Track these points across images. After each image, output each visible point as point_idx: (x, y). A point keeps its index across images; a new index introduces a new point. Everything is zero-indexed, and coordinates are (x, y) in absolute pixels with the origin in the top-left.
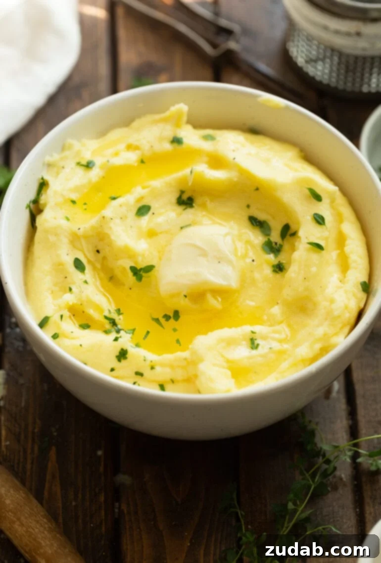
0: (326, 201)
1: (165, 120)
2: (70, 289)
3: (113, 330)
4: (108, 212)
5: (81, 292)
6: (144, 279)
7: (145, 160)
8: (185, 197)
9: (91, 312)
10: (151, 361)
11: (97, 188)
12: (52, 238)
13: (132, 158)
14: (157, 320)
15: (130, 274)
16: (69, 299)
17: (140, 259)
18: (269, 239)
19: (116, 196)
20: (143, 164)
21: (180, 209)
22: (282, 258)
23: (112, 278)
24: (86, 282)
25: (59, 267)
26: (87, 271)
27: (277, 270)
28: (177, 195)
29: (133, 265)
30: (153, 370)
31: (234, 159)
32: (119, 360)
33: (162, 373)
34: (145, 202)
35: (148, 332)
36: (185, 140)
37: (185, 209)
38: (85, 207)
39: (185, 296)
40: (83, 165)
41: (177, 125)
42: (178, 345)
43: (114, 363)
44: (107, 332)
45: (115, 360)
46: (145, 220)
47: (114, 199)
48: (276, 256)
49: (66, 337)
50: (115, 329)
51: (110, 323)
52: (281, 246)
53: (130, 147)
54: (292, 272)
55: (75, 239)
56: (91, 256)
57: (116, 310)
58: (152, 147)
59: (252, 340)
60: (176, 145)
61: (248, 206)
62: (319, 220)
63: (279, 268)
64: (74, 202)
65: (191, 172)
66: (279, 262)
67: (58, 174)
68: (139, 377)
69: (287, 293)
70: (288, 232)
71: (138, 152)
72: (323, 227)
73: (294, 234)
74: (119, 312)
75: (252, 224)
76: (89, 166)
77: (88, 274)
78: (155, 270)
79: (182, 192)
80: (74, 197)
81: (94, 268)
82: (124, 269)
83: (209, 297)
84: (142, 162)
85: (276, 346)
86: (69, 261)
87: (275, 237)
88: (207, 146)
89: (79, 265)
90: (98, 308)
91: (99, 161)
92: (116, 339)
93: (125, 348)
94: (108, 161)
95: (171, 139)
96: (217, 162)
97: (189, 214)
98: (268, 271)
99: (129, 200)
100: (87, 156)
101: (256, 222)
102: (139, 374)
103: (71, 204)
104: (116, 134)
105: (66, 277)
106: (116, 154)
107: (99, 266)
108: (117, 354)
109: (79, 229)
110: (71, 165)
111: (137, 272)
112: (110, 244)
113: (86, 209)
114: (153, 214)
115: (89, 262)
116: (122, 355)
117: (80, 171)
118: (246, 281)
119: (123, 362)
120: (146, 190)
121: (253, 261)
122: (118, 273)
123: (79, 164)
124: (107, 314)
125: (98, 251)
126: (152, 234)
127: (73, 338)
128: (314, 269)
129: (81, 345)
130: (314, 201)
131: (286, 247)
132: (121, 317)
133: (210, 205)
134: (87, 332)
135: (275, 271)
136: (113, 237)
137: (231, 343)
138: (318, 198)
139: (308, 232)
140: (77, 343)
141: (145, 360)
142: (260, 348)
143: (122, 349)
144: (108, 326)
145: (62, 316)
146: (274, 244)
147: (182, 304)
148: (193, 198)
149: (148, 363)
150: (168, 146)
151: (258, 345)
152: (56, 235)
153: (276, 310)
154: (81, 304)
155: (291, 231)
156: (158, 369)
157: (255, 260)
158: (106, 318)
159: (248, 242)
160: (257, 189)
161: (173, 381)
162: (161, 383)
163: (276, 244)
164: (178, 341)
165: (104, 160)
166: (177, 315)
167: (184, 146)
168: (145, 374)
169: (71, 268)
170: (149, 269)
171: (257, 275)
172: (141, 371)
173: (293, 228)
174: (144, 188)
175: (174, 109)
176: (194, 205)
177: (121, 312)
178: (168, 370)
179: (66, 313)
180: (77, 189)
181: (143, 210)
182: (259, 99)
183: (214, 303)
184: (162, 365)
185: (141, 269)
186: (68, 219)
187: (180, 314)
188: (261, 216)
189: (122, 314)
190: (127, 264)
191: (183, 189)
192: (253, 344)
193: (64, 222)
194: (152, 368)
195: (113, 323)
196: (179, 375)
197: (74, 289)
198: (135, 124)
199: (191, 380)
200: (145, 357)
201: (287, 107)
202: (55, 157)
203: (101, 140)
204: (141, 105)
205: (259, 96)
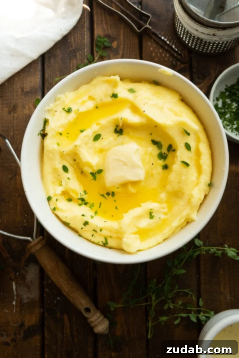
0: (192, 135)
1: (108, 82)
2: (61, 182)
4: (78, 142)
5: (67, 184)
6: (97, 177)
8: (118, 129)
9: (72, 194)
12: (51, 156)
13: (90, 105)
14: (103, 195)
15: (91, 176)
17: (95, 167)
18: (161, 152)
19: (83, 130)
20: (97, 109)
21: (116, 135)
22: (168, 161)
23: (82, 172)
24: (69, 179)
25: (55, 170)
26: (69, 172)
27: (165, 168)
28: (114, 128)
29: (91, 171)
30: (101, 232)
31: (144, 111)
33: (106, 233)
34: (98, 132)
35: (101, 203)
36: (119, 95)
37: (118, 136)
38: (68, 135)
39: (118, 188)
40: (65, 110)
41: (115, 85)
42: (116, 210)
43: (83, 226)
44: (80, 205)
46: (98, 144)
47: (82, 131)
48: (164, 161)
50: (83, 203)
52: (167, 155)
53: (91, 98)
54: (172, 176)
55: (62, 155)
56: (72, 162)
58: (101, 100)
59: (151, 213)
60: (113, 98)
61: (151, 134)
62: (188, 147)
63: (166, 167)
64: (61, 134)
65: (121, 119)
66: (166, 164)
67: (54, 115)
69: (169, 188)
70: (171, 148)
71: (94, 102)
72: (189, 152)
73: (174, 150)
74: (85, 192)
75: (153, 144)
76: (69, 111)
77: (71, 174)
78: (103, 172)
79: (117, 126)
80: (61, 130)
82: (88, 172)
84: (97, 107)
85: (163, 217)
86: (60, 167)
87: (164, 150)
89: (65, 169)
90: (76, 193)
91: (74, 108)
92: (83, 215)
94: (78, 110)
95: (111, 95)
96: (135, 109)
97: (121, 138)
98: (160, 169)
99: (90, 132)
100: (68, 104)
101: (155, 143)
102: (95, 231)
103: (59, 135)
104: (83, 89)
105: (59, 175)
106: (84, 102)
107: (76, 167)
108: (83, 223)
109: (64, 152)
110: (60, 109)
111: (93, 174)
112: (80, 159)
114: (102, 138)
115: (71, 164)
116: (86, 223)
117: (64, 113)
118: (149, 175)
119: (87, 226)
120: (98, 126)
121: (153, 164)
122: (85, 171)
123: (64, 109)
125: (75, 160)
126: (101, 151)
127: (63, 212)
128: (184, 178)
129: (66, 217)
130: (186, 135)
131: (170, 156)
132: (86, 196)
133: (131, 133)
134: (70, 204)
135: (163, 169)
136: (81, 156)
137: (140, 217)
138: (188, 134)
139: (182, 154)
140: (64, 215)
141: (97, 226)
142: (154, 218)
143: (86, 221)
144: (80, 202)
145: (57, 200)
146: (163, 155)
147: (116, 190)
148: (122, 129)
149: (99, 228)
150: (109, 99)
151: (153, 216)
152: (53, 154)
153: (163, 196)
154: (67, 190)
155: (173, 149)
156: (104, 231)
157: (154, 164)
158: (79, 198)
159: (151, 154)
160: (156, 127)
161: (111, 237)
162: (105, 237)
163: (165, 154)
164: (116, 208)
165: (76, 108)
166: (113, 194)
167: (118, 98)
168: (98, 232)
169: (61, 170)
170: (100, 171)
171: (155, 172)
173: (174, 147)
174: (98, 124)
176: (123, 134)
177: (87, 192)
178: (108, 232)
179: (60, 197)
180: (62, 126)
181: (97, 137)
182: (159, 70)
183: (132, 190)
184: (106, 229)
185: (95, 173)
186: (58, 145)
187: (115, 194)
188: (157, 139)
189: (87, 194)
190: (89, 170)
191: (118, 124)
192: (151, 216)
193: (56, 147)
194: (101, 230)
195: (83, 200)
196: (114, 235)
197: (63, 182)
198: (94, 82)
199: (120, 239)
201: (174, 75)
202: (52, 106)
203: (76, 92)
204: (96, 72)
205: (159, 68)
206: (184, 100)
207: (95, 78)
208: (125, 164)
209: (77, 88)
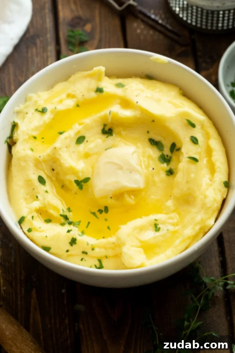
0: (198, 127)
1: (90, 76)
2: (37, 197)
3: (66, 222)
4: (58, 144)
5: (44, 199)
6: (84, 187)
7: (79, 105)
8: (107, 129)
9: (52, 211)
10: (92, 245)
11: (49, 126)
12: (23, 164)
13: (70, 103)
14: (94, 214)
15: (75, 185)
16: (36, 204)
17: (80, 174)
18: (163, 153)
19: (62, 132)
20: (78, 108)
21: (104, 137)
22: (172, 165)
23: (63, 186)
24: (47, 192)
25: (28, 182)
26: (47, 184)
27: (169, 174)
28: (101, 128)
29: (76, 179)
30: (94, 251)
31: (137, 102)
32: (72, 245)
33: (99, 252)
34: (81, 134)
35: (89, 223)
36: (104, 89)
37: (107, 137)
38: (43, 140)
39: (111, 198)
40: (39, 111)
41: (99, 79)
42: (109, 230)
43: (68, 247)
44: (63, 224)
45: (69, 245)
46: (82, 146)
47: (61, 133)
48: (168, 165)
49: (37, 231)
50: (67, 222)
51: (64, 218)
52: (171, 157)
53: (69, 96)
54: (179, 177)
55: (38, 163)
56: (49, 172)
57: (67, 209)
58: (83, 95)
59: (156, 225)
60: (98, 93)
61: (148, 132)
62: (194, 141)
63: (170, 172)
64: (35, 138)
65: (110, 113)
66: (170, 168)
67: (24, 118)
68: (85, 255)
69: (176, 192)
70: (175, 148)
71: (75, 100)
72: (197, 146)
73: (179, 149)
74: (69, 210)
75: (151, 143)
76: (43, 111)
77: (48, 186)
78: (90, 181)
79: (105, 125)
80: (35, 134)
81: (52, 180)
82: (71, 181)
83: (126, 196)
84: (78, 106)
85: (171, 228)
86: (34, 178)
87: (167, 151)
88: (119, 92)
89: (41, 180)
90: (56, 209)
91: (49, 107)
92: (69, 231)
93: (75, 238)
94: (56, 108)
95: (96, 89)
96: (126, 103)
97: (111, 140)
98: (163, 175)
99: (71, 133)
100: (42, 104)
101: (154, 143)
102: (85, 253)
103: (33, 139)
104: (59, 87)
105: (34, 189)
106: (61, 101)
107: (54, 179)
108: (70, 241)
109: (40, 157)
110: (31, 111)
111: (78, 183)
112: (61, 165)
113: (43, 142)
114: (87, 141)
115: (48, 176)
116: (73, 241)
117: (38, 115)
118: (149, 183)
119: (74, 246)
120: (82, 126)
121: (153, 169)
122: (67, 183)
123: (36, 110)
124: (61, 213)
125: (53, 170)
126: (87, 156)
127: (41, 232)
128: (193, 176)
129: (46, 237)
130: (191, 127)
131: (174, 158)
132: (71, 213)
133: (123, 133)
134: (49, 225)
135: (167, 175)
136: (62, 161)
137: (142, 229)
138: (193, 126)
139: (188, 149)
140: (44, 234)
141: (88, 244)
142: (161, 230)
143: (73, 238)
144: (63, 220)
145: (33, 217)
146: (166, 156)
147: (109, 202)
148: (112, 129)
149: (90, 246)
150: (93, 95)
151: (159, 228)
152: (25, 161)
153: (170, 203)
154: (45, 207)
155: (177, 148)
156: (97, 250)
157: (155, 169)
158: (61, 215)
159: (150, 157)
160: (153, 121)
161: (106, 257)
162: (99, 259)
163: (167, 156)
164: (109, 228)
165: (53, 107)
166: (106, 209)
167: (104, 93)
168: (88, 253)
169: (37, 183)
170: (87, 180)
171: (156, 179)
172: (86, 251)
173: (178, 145)
174: (80, 124)
175: (96, 69)
176: (113, 134)
177: (71, 210)
178: (103, 250)
179: (35, 214)
180: (36, 129)
181: (80, 140)
182: (151, 58)
183: (130, 200)
184: (100, 247)
185: (81, 181)
186: (32, 150)
187: (109, 209)
188: (157, 138)
189: (71, 211)
190: (73, 178)
191: (106, 123)
192: (157, 228)
193: (29, 152)
194: (93, 249)
195: (66, 218)
196: (110, 253)
197: (40, 197)
198: (72, 79)
199: (118, 256)
200: (87, 242)
201: (170, 63)
202: (22, 106)
203: (50, 91)
204: (75, 66)
205: (151, 56)
206: (186, 95)
207: (74, 73)
208: (121, 168)
209: (51, 87)
